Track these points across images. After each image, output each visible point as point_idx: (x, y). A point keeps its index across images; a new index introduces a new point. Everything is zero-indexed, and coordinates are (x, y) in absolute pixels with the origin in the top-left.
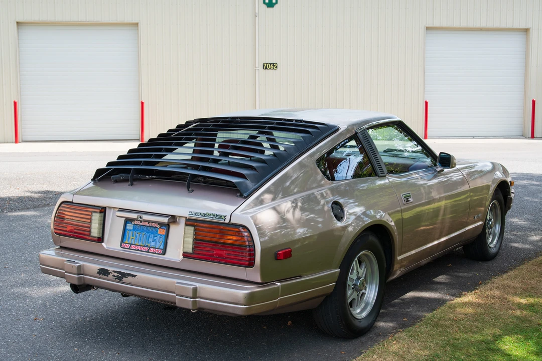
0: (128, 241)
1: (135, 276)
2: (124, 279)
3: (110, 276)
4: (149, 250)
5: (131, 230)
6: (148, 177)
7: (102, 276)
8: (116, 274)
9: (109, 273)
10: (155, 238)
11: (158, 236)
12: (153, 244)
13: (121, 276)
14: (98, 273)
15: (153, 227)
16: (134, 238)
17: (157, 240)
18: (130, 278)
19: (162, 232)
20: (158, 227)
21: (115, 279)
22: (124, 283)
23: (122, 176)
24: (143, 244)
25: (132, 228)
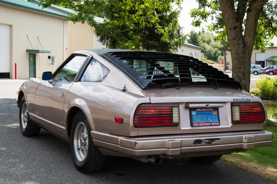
0: (195, 122)
1: (219, 139)
2: (213, 143)
3: (203, 143)
4: (211, 124)
5: (195, 115)
6: (184, 83)
7: (197, 144)
8: (207, 141)
9: (202, 142)
10: (212, 117)
11: (214, 116)
12: (211, 121)
13: (210, 141)
14: (194, 143)
15: (209, 111)
16: (199, 119)
17: (213, 118)
18: (216, 141)
19: (215, 113)
20: (213, 110)
21: (206, 144)
22: (212, 145)
23: (170, 84)
24: (205, 121)
25: (195, 114)
